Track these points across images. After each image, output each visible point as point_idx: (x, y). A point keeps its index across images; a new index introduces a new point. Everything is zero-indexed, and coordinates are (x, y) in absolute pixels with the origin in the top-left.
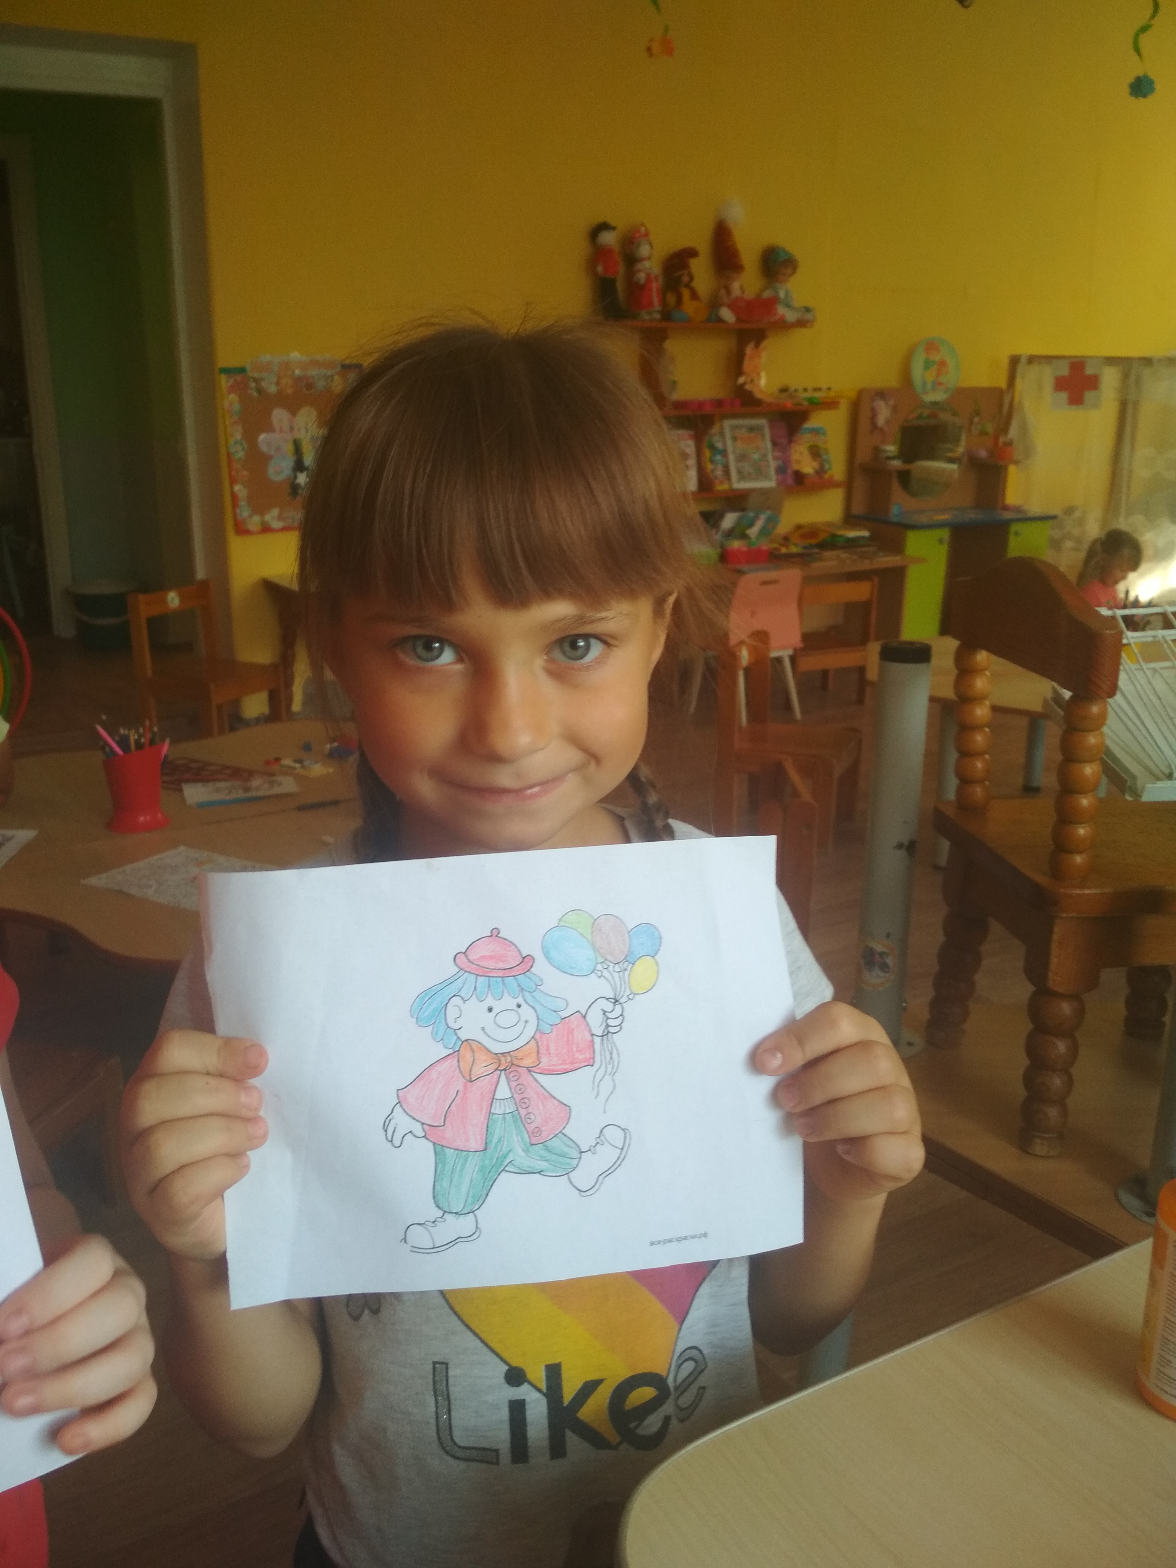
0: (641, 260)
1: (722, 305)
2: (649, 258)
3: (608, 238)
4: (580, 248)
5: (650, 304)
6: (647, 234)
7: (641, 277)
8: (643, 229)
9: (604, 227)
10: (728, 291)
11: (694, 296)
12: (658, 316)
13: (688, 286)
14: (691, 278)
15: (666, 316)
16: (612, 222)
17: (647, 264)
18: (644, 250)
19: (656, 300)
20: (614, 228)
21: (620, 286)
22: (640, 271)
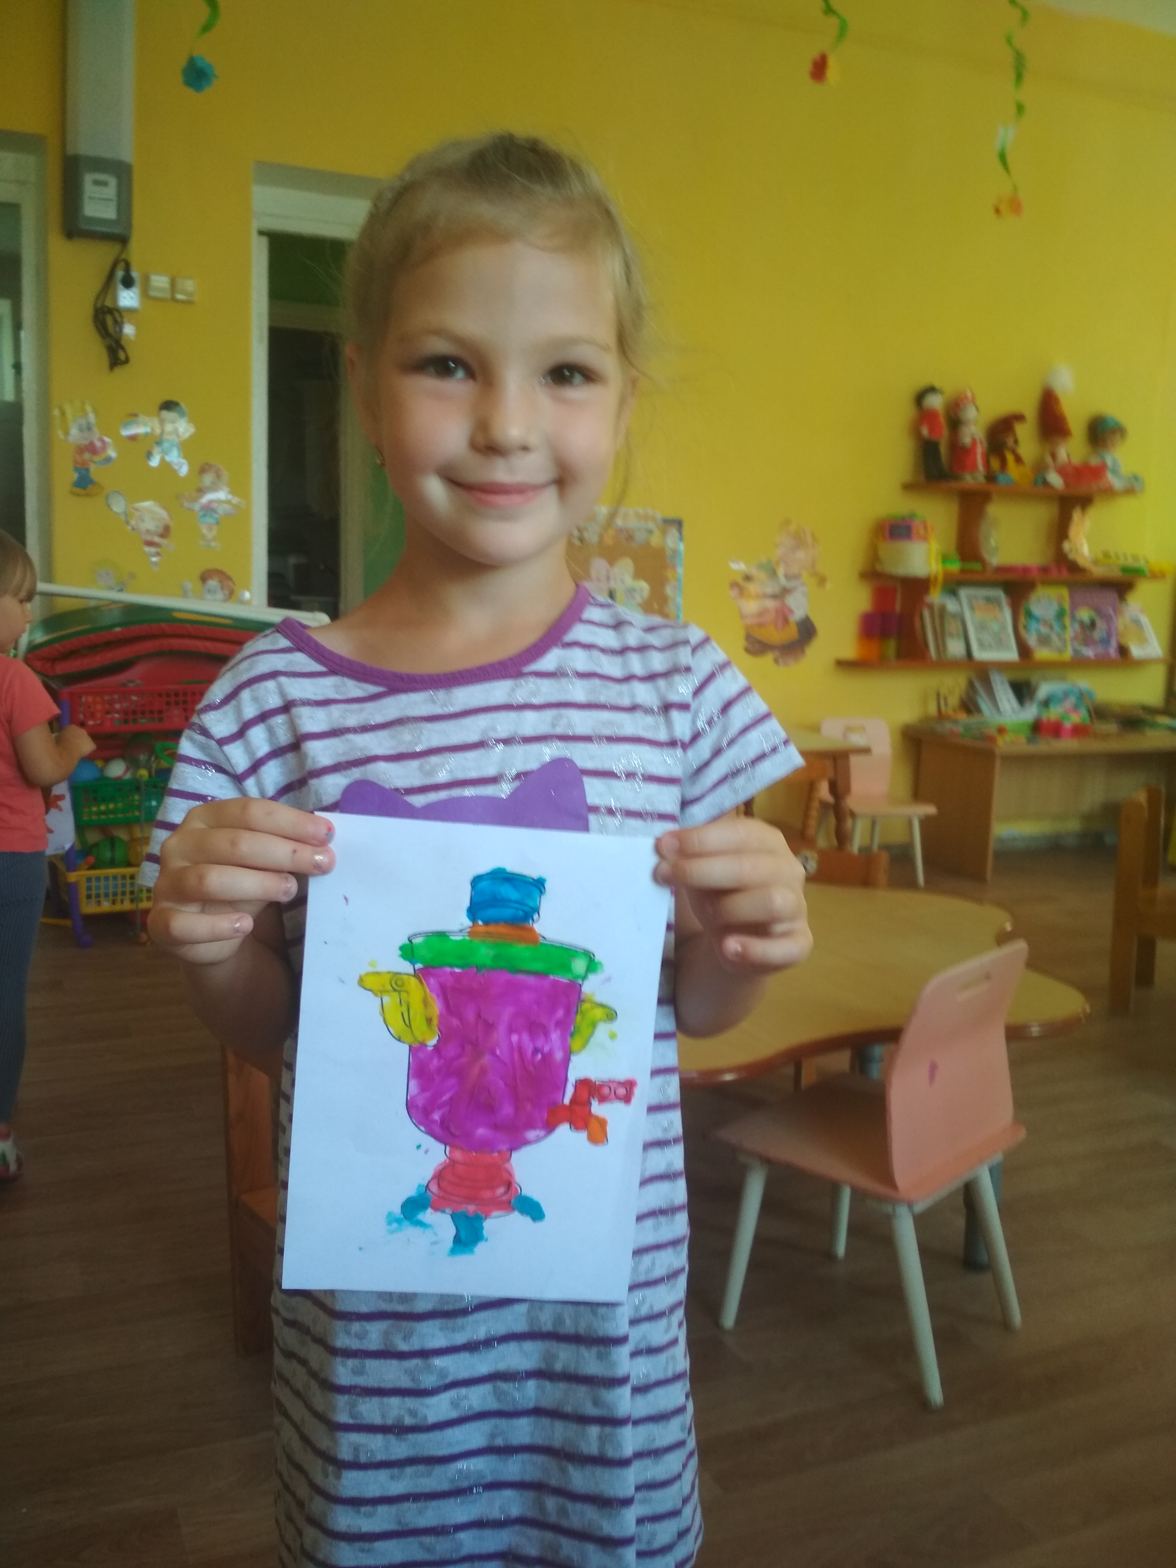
0: (966, 423)
1: (1047, 471)
2: (974, 422)
6: (973, 399)
12: (982, 479)
13: (1012, 450)
17: (972, 428)
19: (980, 463)
20: (940, 391)
22: (964, 434)
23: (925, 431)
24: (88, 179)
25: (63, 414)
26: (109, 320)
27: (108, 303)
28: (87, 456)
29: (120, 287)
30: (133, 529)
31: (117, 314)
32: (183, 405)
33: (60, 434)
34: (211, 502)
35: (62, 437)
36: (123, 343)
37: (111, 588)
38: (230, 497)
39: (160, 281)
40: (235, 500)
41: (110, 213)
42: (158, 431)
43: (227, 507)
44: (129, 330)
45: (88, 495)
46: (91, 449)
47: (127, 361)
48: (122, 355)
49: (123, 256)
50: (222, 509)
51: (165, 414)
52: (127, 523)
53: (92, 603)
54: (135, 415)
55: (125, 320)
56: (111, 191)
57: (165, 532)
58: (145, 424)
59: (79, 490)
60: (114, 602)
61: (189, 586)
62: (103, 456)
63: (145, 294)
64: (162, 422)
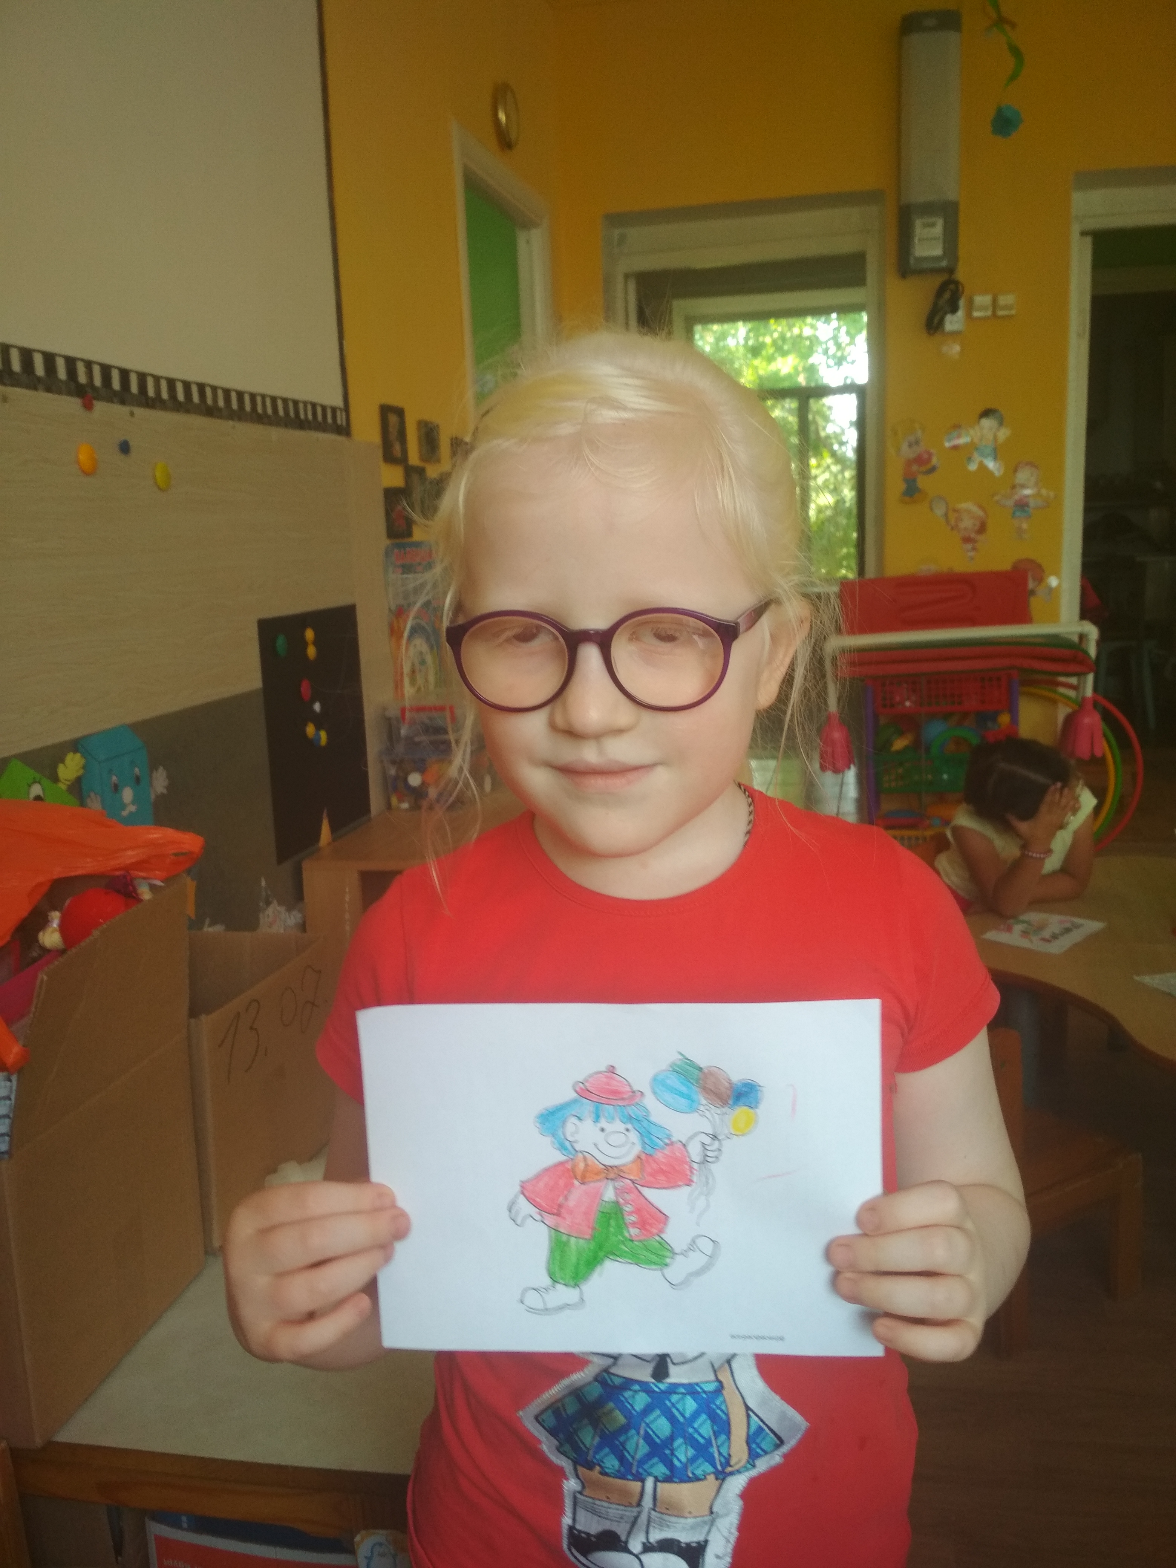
24: (918, 223)
28: (915, 468)
29: (947, 313)
32: (1000, 412)
35: (894, 454)
39: (982, 301)
41: (936, 250)
43: (1037, 501)
45: (914, 502)
46: (919, 460)
50: (1033, 503)
51: (985, 421)
54: (957, 428)
56: (938, 229)
57: (982, 528)
58: (966, 434)
59: (907, 498)
62: (928, 467)
63: (969, 316)
64: (981, 429)
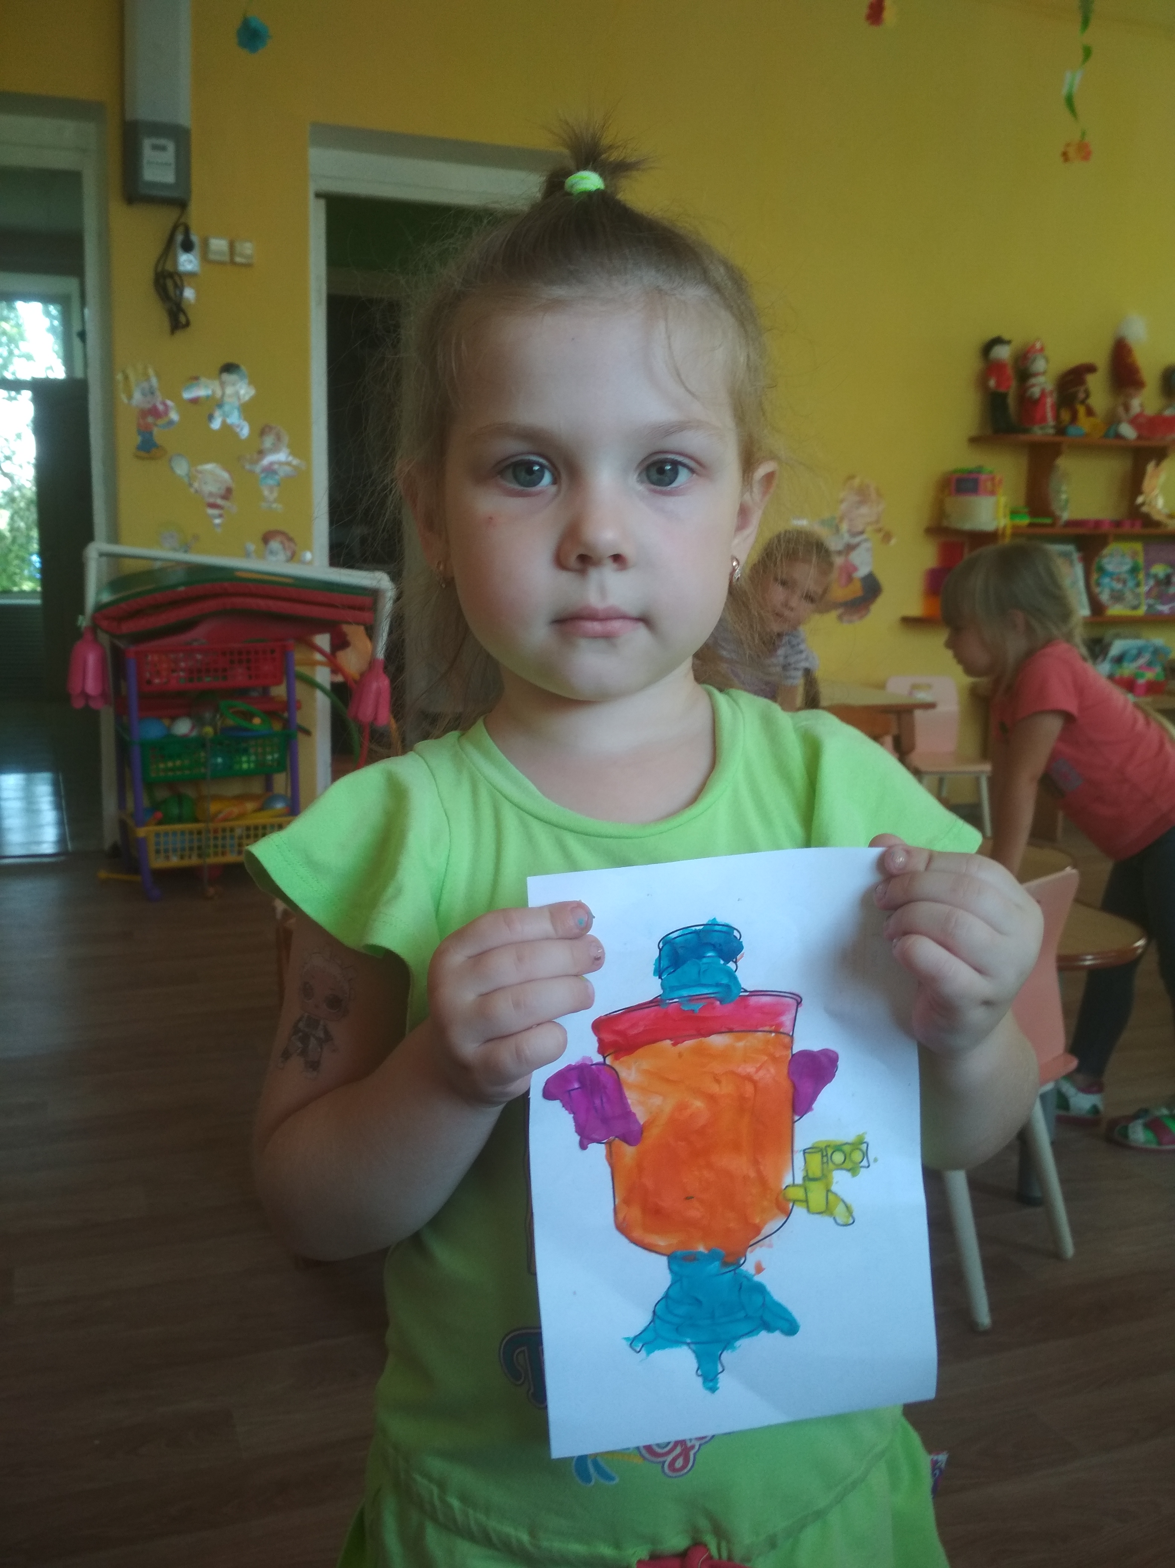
0: (1036, 375)
1: (1119, 422)
2: (1044, 373)
3: (1003, 353)
4: (971, 364)
5: (1044, 419)
6: (1042, 350)
7: (1036, 391)
8: (1038, 346)
9: (998, 341)
10: (1127, 408)
11: (1090, 412)
12: (1051, 431)
13: (1083, 402)
14: (1088, 395)
15: (1061, 431)
16: (1006, 336)
17: (1041, 379)
18: (1040, 365)
19: (1049, 415)
20: (1008, 342)
21: (1011, 401)
22: (1033, 386)
23: (992, 383)
24: (147, 144)
25: (126, 378)
26: (170, 284)
27: (169, 267)
28: (150, 420)
29: (180, 251)
30: (196, 491)
31: (177, 278)
32: (243, 367)
33: (124, 398)
34: (272, 464)
35: (125, 400)
36: (184, 306)
37: (175, 550)
38: (290, 458)
39: (218, 245)
40: (295, 462)
41: (168, 177)
42: (219, 393)
43: (288, 469)
44: (189, 293)
45: (152, 458)
46: (154, 412)
47: (188, 324)
48: (183, 319)
49: (182, 220)
50: (283, 471)
51: (226, 377)
52: (191, 485)
53: (158, 565)
54: (196, 378)
55: (185, 283)
56: (169, 155)
57: (228, 494)
58: (206, 387)
59: (142, 454)
60: (179, 563)
61: (252, 547)
62: (165, 420)
63: (205, 257)
64: (223, 385)
